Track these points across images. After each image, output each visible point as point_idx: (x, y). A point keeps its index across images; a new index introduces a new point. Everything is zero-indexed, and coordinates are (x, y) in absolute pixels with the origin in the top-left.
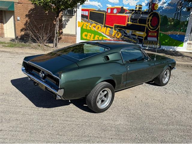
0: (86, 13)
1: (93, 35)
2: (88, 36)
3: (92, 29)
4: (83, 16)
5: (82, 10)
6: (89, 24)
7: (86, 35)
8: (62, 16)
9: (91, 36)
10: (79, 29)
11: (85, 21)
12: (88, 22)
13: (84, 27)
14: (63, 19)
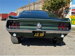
0: (74, 11)
4: (72, 13)
5: (72, 10)
8: (64, 14)
11: (73, 15)
14: (64, 15)
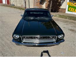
1: (74, 9)
2: (72, 10)
3: (74, 6)
6: (73, 3)
7: (70, 9)
9: (73, 9)
10: (67, 6)
12: (72, 2)
13: (70, 5)
14: (61, 2)
